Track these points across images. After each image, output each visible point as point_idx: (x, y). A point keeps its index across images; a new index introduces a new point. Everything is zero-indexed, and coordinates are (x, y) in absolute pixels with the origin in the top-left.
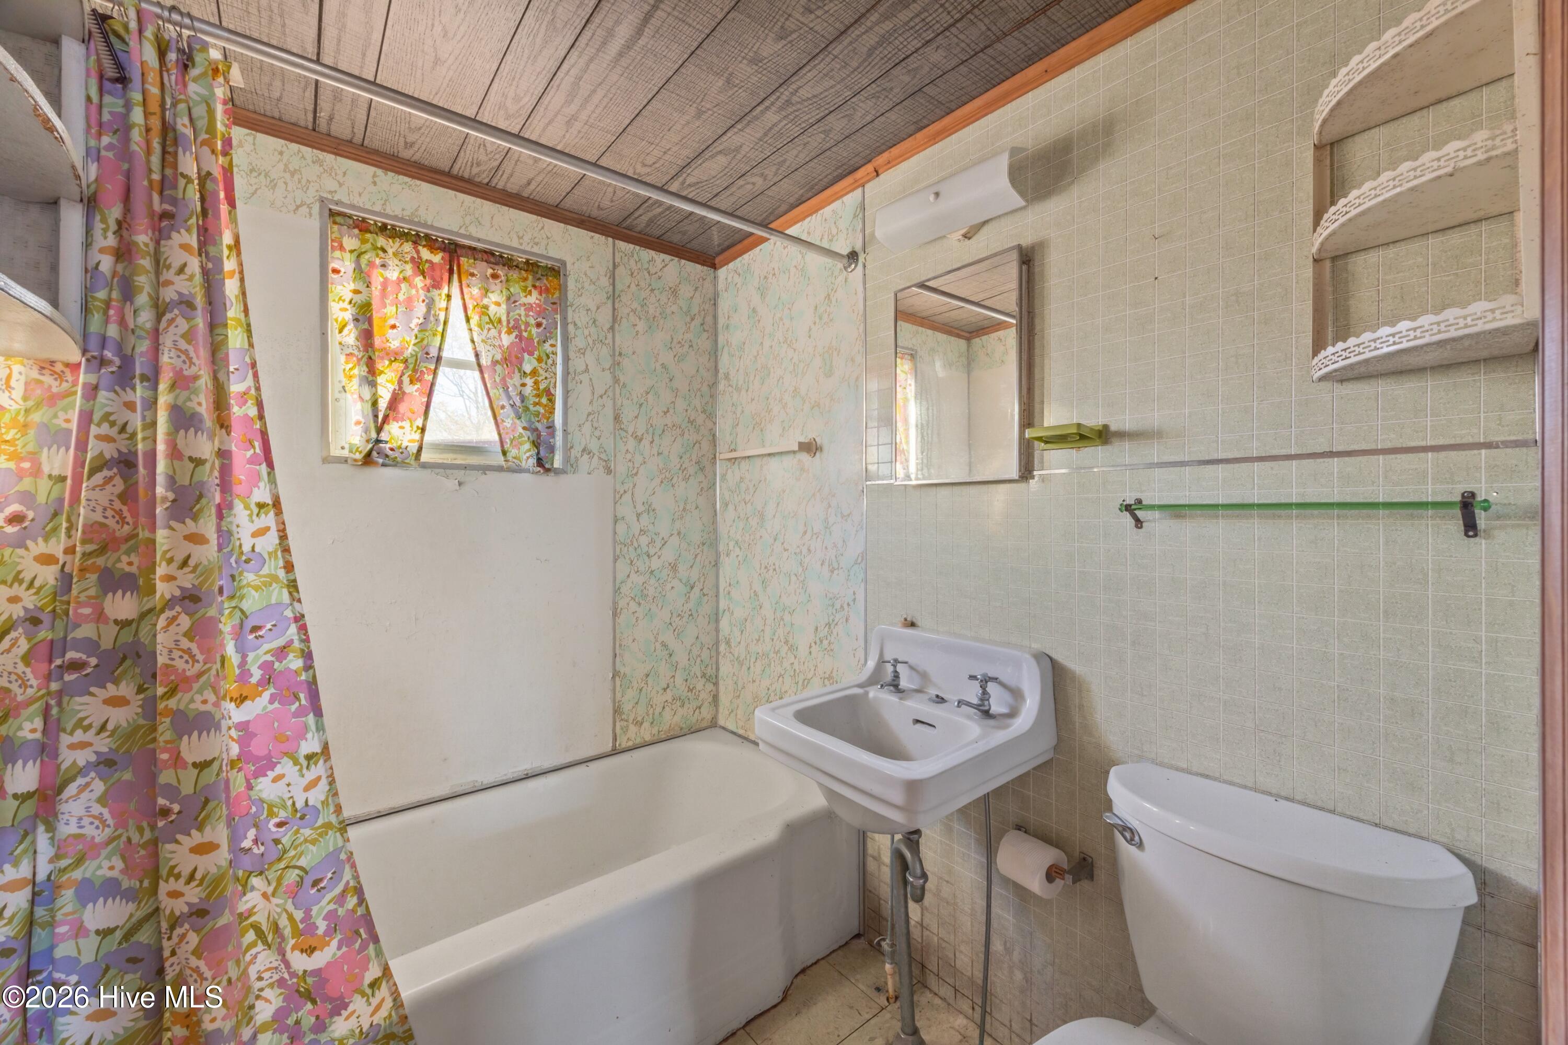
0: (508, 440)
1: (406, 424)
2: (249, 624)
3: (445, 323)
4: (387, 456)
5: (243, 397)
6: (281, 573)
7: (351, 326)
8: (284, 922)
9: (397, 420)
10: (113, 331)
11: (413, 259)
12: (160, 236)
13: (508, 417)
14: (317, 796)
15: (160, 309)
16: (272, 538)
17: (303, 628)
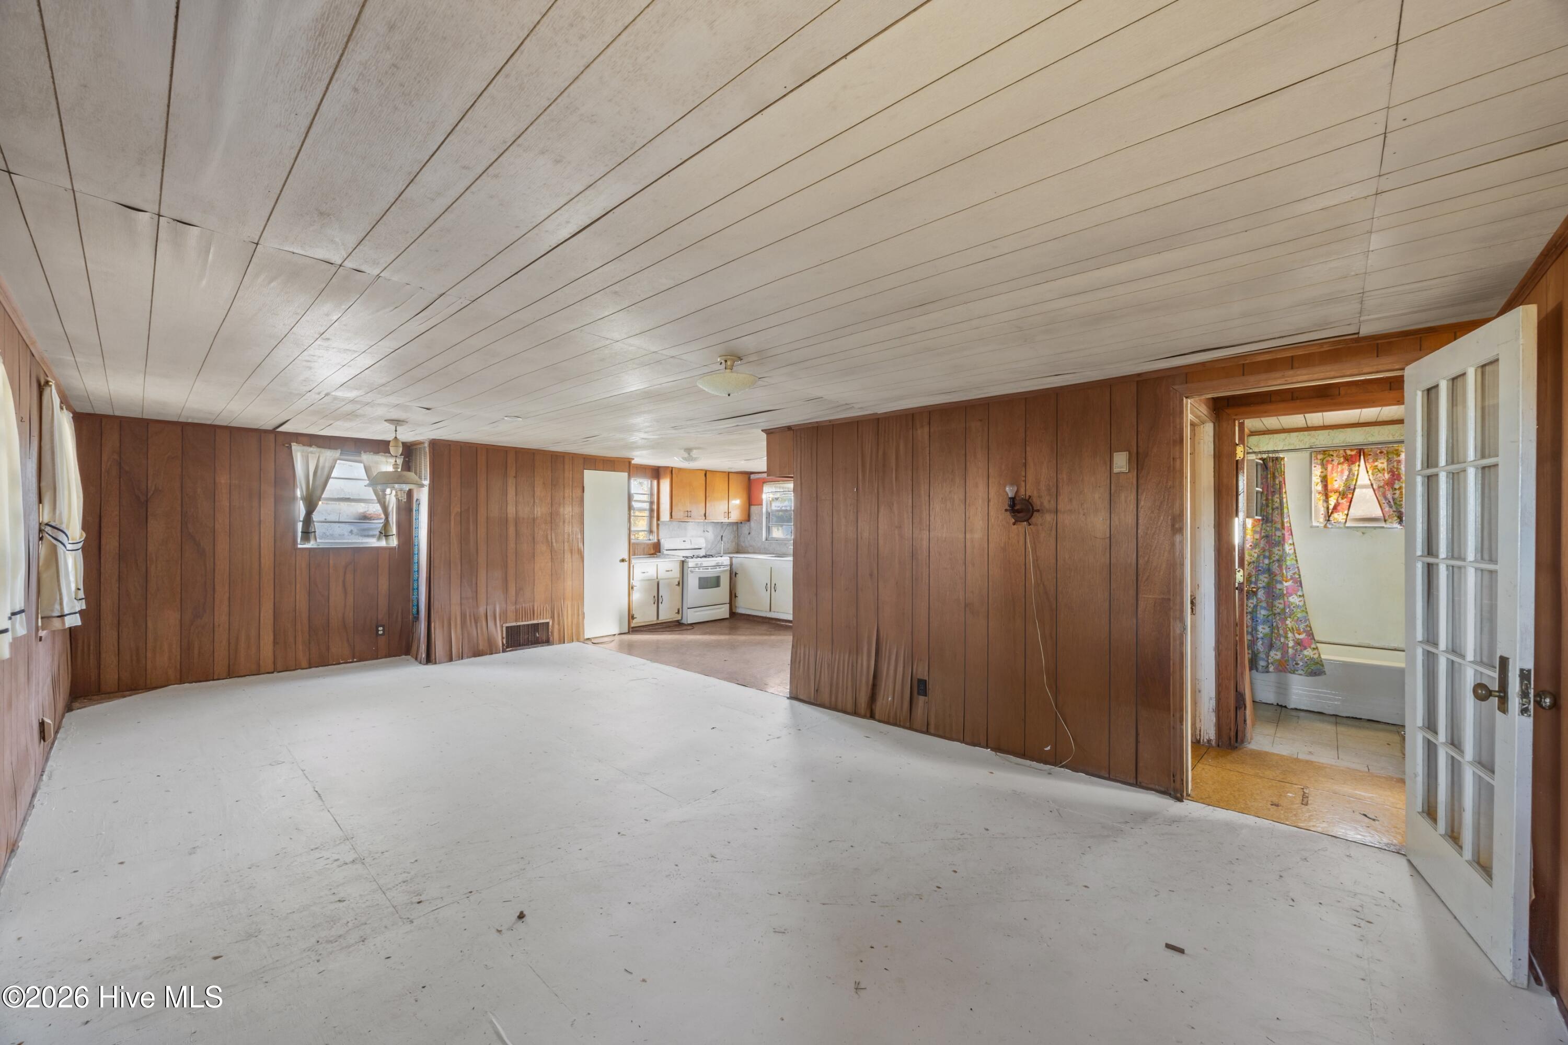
0: (1387, 516)
1: (1341, 513)
2: (1288, 567)
3: (1358, 475)
4: (1333, 525)
5: (1287, 522)
6: (1294, 558)
7: (1320, 483)
8: (1294, 627)
9: (1336, 512)
10: (1265, 514)
11: (1344, 456)
12: (1273, 496)
13: (1386, 507)
14: (1301, 604)
15: (1273, 509)
16: (1293, 551)
17: (1299, 570)
